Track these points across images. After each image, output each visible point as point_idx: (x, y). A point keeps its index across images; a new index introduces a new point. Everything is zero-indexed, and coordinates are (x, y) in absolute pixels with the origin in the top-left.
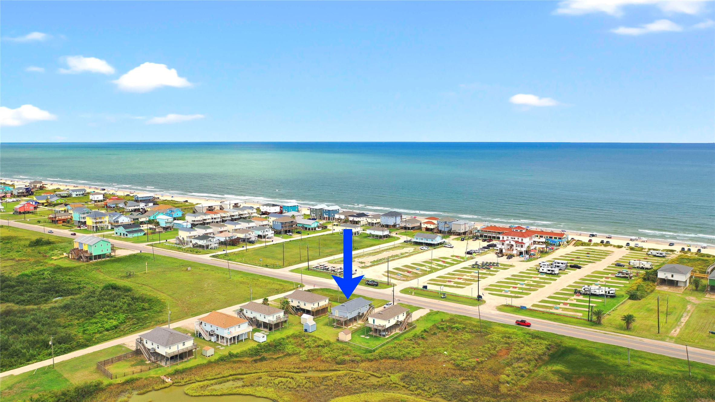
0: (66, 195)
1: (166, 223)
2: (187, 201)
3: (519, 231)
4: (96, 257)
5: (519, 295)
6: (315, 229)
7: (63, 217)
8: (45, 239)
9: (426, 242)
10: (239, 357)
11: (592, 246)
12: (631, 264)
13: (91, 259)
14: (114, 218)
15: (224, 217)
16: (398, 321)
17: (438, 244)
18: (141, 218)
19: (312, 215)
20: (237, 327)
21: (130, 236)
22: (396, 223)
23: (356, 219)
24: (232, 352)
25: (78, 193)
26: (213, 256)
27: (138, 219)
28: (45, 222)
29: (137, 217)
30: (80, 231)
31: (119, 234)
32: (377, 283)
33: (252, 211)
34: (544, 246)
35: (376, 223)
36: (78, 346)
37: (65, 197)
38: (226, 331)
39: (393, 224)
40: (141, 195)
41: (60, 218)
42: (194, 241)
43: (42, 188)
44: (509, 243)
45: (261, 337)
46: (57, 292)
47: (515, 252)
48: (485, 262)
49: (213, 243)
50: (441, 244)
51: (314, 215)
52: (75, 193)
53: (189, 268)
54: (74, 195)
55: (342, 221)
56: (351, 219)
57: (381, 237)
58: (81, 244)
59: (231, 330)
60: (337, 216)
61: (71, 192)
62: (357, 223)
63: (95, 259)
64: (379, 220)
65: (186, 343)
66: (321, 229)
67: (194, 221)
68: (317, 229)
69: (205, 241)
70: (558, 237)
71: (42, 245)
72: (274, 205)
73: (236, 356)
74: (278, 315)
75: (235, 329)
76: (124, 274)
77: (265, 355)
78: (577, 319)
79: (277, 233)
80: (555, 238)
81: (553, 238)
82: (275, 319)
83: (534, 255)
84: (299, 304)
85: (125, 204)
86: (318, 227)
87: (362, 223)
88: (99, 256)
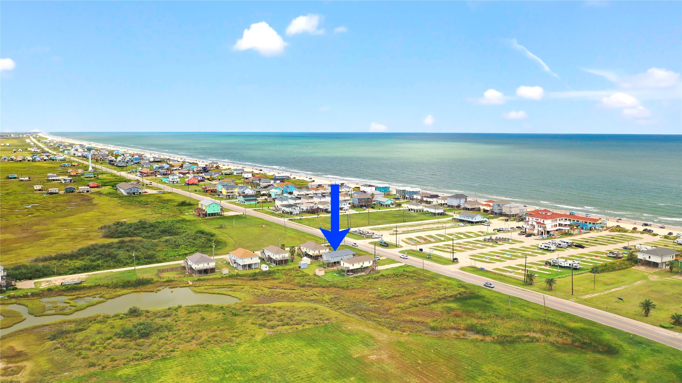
0: (229, 173)
1: (275, 195)
2: (295, 178)
3: (544, 213)
4: (209, 215)
5: (494, 262)
6: (389, 206)
7: (212, 188)
8: (188, 201)
9: (467, 219)
10: (242, 276)
11: (629, 233)
12: (636, 247)
13: (206, 216)
14: (242, 190)
15: (324, 193)
16: (362, 266)
17: (477, 222)
18: (262, 191)
19: (397, 195)
20: (250, 259)
21: (246, 203)
22: (460, 204)
23: (429, 200)
24: (239, 273)
25: (238, 172)
26: (290, 220)
27: (260, 192)
28: (200, 191)
29: (259, 190)
30: (218, 198)
31: (240, 202)
32: (387, 244)
33: (349, 190)
34: (568, 228)
35: (444, 204)
36: (156, 261)
37: (229, 174)
38: (241, 260)
39: (457, 205)
40: (270, 173)
41: (209, 188)
42: (283, 208)
43: (217, 167)
44: (531, 223)
45: (265, 268)
46: (169, 233)
47: (536, 232)
48: (498, 238)
49: (297, 211)
50: (481, 222)
51: (399, 195)
52: (236, 172)
53: (264, 226)
54: (235, 174)
55: (419, 200)
56: (425, 199)
57: (434, 214)
58: (202, 205)
59: (244, 260)
60: (415, 197)
61: (233, 171)
62: (430, 203)
63: (209, 216)
64: (446, 202)
65: (210, 264)
66: (394, 206)
67: (299, 195)
68: (391, 206)
69: (290, 209)
70: (592, 222)
71: (185, 206)
72: (370, 186)
73: (240, 276)
74: (283, 255)
75: (248, 260)
76: (219, 226)
77: (259, 277)
78: (517, 280)
79: (353, 207)
80: (589, 223)
81: (588, 223)
82: (281, 257)
83: (553, 236)
84: (306, 251)
85: (260, 180)
86: (393, 204)
87: (434, 203)
88: (213, 214)
